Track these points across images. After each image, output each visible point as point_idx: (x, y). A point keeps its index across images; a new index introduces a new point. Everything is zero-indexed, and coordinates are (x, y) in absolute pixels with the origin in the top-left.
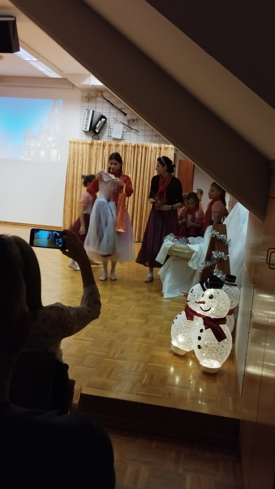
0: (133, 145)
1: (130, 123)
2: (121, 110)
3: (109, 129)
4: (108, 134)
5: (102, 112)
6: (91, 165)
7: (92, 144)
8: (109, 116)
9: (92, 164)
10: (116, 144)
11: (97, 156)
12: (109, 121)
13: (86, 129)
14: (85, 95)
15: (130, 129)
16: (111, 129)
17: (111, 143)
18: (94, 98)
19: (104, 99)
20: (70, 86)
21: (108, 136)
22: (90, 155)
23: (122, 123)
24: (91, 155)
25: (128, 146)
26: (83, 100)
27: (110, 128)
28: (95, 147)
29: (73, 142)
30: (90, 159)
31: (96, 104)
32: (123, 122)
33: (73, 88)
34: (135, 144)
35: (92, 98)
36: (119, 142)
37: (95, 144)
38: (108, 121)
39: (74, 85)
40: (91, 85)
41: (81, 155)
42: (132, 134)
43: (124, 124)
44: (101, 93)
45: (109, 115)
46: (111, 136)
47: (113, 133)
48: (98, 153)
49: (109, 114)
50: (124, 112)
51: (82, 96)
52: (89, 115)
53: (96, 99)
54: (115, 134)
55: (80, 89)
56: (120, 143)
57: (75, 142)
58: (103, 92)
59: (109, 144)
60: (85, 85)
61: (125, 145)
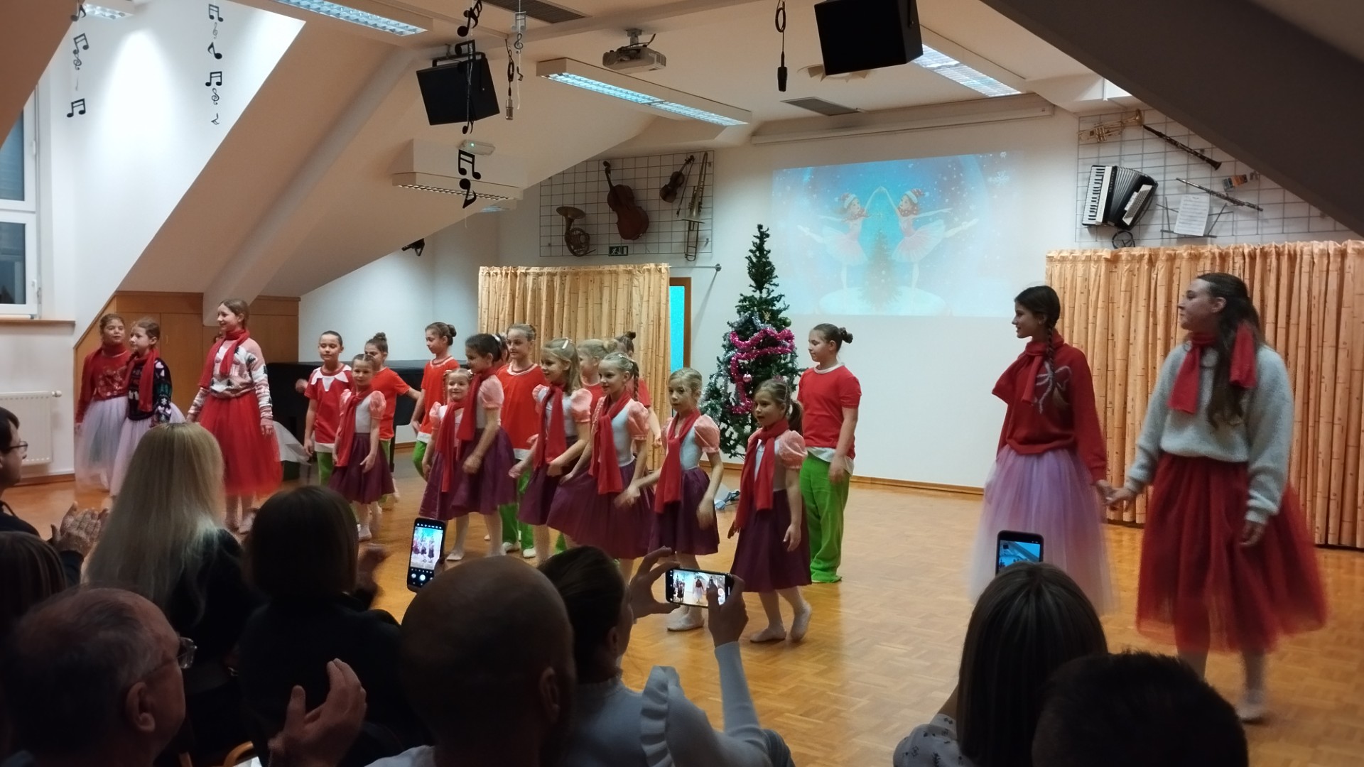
0: (1246, 251)
1: (1232, 187)
2: (1200, 157)
3: (1165, 211)
4: (1163, 224)
5: (1142, 168)
6: (1113, 317)
7: (1114, 261)
8: (1165, 177)
9: (1115, 316)
10: (1190, 254)
11: (1131, 292)
12: (1164, 189)
13: (1092, 218)
14: (1089, 127)
15: (1232, 204)
16: (1169, 211)
17: (1173, 250)
18: (1117, 132)
19: (1145, 130)
20: (1043, 111)
21: (1163, 231)
22: (1108, 291)
23: (1206, 190)
24: (1114, 289)
25: (1229, 257)
26: (1081, 143)
27: (1167, 209)
28: (1123, 268)
29: (1059, 258)
30: (1110, 301)
31: (1121, 148)
32: (1208, 188)
33: (1054, 114)
34: (1252, 247)
35: (1108, 132)
36: (1202, 246)
37: (1124, 258)
38: (1159, 191)
39: (1054, 106)
40: (1106, 99)
41: (1082, 293)
42: (1240, 218)
43: (1210, 192)
44: (1137, 115)
45: (1165, 173)
46: (1171, 230)
47: (1177, 223)
48: (1135, 284)
49: (1162, 170)
50: (1210, 158)
51: (1080, 131)
52: (1102, 180)
53: (1121, 133)
54: (1183, 223)
55: (1075, 113)
56: (1203, 249)
57: (1063, 257)
58: (1142, 112)
59: (1170, 255)
60: (1088, 101)
61: (1221, 255)
